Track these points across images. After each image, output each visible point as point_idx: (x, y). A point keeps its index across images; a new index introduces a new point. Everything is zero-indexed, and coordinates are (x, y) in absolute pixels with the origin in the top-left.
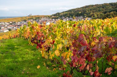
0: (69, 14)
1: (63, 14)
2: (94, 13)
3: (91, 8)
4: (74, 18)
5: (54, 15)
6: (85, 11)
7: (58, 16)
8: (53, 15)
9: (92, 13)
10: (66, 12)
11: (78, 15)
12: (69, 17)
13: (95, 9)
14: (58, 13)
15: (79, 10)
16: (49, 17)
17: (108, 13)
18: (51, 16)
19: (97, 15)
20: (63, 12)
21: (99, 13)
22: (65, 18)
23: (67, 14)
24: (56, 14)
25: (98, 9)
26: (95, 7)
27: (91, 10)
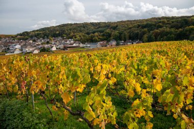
0: (43, 34)
1: (33, 33)
2: (75, 34)
3: (70, 27)
4: (51, 39)
5: (21, 35)
6: (64, 31)
7: (26, 37)
8: (18, 35)
9: (72, 34)
10: (37, 31)
11: (55, 36)
12: (44, 38)
13: (75, 29)
14: (26, 32)
15: (56, 29)
16: (12, 37)
17: (92, 34)
18: (16, 36)
19: (80, 36)
20: (34, 31)
21: (80, 34)
22: (39, 39)
23: (40, 34)
24: (23, 33)
25: (79, 29)
26: (75, 26)
27: (70, 30)
